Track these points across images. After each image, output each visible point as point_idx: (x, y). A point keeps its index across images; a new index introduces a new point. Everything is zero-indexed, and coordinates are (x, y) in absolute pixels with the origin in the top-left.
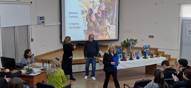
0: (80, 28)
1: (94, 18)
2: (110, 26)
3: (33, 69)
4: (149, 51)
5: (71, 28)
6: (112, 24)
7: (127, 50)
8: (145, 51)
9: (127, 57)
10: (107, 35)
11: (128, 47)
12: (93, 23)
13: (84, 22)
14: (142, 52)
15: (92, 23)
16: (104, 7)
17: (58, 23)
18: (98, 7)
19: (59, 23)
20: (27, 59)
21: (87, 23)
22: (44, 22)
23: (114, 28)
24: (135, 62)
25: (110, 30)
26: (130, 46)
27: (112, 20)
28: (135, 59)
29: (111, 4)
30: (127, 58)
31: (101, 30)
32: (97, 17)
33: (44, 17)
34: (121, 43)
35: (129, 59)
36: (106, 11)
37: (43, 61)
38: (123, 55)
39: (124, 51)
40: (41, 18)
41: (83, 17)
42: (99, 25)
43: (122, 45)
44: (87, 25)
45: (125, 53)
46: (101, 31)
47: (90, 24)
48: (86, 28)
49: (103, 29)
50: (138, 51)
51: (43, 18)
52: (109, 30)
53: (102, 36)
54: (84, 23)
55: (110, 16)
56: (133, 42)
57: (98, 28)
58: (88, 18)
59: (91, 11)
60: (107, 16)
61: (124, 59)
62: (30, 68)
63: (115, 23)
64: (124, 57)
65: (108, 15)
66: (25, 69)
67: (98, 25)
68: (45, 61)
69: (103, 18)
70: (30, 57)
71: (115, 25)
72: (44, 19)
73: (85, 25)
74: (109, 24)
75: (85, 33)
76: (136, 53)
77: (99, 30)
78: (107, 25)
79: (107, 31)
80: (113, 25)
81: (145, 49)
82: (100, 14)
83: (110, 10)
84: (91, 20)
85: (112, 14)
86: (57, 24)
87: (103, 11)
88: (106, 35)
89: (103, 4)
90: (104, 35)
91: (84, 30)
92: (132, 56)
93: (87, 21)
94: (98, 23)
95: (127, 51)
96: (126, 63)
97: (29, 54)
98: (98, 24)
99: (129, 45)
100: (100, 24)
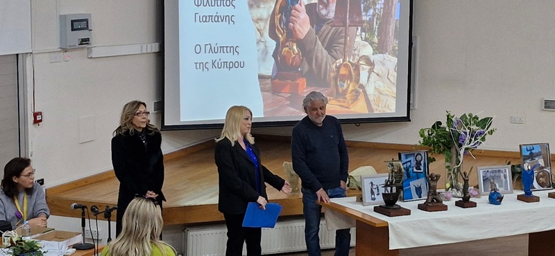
0: (241, 65)
1: (303, 25)
2: (372, 58)
3: (41, 243)
4: (542, 168)
5: (202, 66)
7: (448, 164)
8: (527, 166)
9: (449, 195)
10: (361, 97)
11: (453, 150)
12: (301, 44)
13: (259, 42)
14: (514, 174)
15: (295, 47)
17: (149, 46)
19: (153, 45)
20: (16, 202)
21: (272, 44)
22: (88, 40)
24: (484, 216)
25: (373, 75)
26: (460, 146)
27: (382, 32)
28: (482, 201)
30: (448, 199)
31: (332, 75)
33: (87, 20)
34: (423, 131)
35: (458, 204)
37: (83, 208)
38: (432, 184)
39: (434, 168)
40: (76, 25)
41: (255, 18)
42: (325, 52)
43: (427, 142)
44: (275, 56)
45: (438, 177)
46: (336, 79)
47: (287, 49)
49: (343, 71)
50: (496, 167)
51: (83, 25)
52: (368, 74)
53: (339, 102)
54: (262, 46)
55: (374, 15)
56: (474, 127)
57: (321, 67)
58: (277, 22)
60: (360, 15)
61: (434, 204)
62: (28, 239)
63: (394, 47)
64: (435, 193)
65: (366, 10)
66: (7, 243)
67: (319, 55)
68: (92, 210)
69: (345, 25)
70: (29, 191)
71: (394, 55)
72: (87, 28)
73: (265, 52)
75: (263, 90)
76: (488, 175)
77: (325, 76)
78: (362, 53)
79: (359, 80)
80: (387, 56)
81: (526, 158)
82: (331, 5)
84: (291, 34)
85: (380, 4)
86: (144, 51)
88: (355, 99)
92: (471, 189)
93: (273, 35)
94: (323, 43)
95: (448, 167)
96: (443, 221)
97: (23, 179)
98: (321, 51)
99: (457, 141)
100: (329, 48)
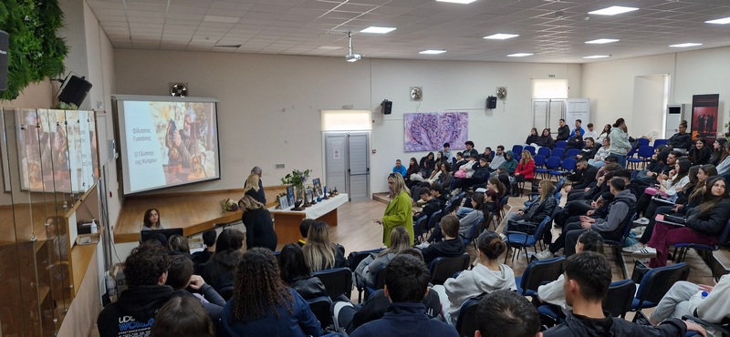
1: (178, 140)
2: (206, 153)
5: (139, 162)
6: (208, 149)
10: (203, 171)
16: (193, 118)
18: (183, 116)
23: (211, 155)
25: (206, 161)
27: (208, 140)
29: (203, 111)
31: (191, 162)
32: (184, 137)
36: (197, 124)
41: (159, 137)
42: (188, 152)
44: (168, 154)
48: (166, 161)
49: (195, 160)
52: (204, 160)
54: (163, 150)
57: (187, 159)
58: (168, 139)
59: (172, 123)
63: (213, 148)
67: (186, 153)
71: (213, 151)
74: (203, 150)
77: (189, 163)
78: (201, 151)
79: (201, 164)
80: (210, 151)
82: (188, 130)
83: (203, 121)
84: (174, 144)
85: (206, 129)
87: (192, 125)
88: (200, 172)
89: (192, 111)
90: (198, 171)
91: (164, 166)
93: (167, 145)
94: (187, 148)
98: (186, 151)
100: (189, 150)
